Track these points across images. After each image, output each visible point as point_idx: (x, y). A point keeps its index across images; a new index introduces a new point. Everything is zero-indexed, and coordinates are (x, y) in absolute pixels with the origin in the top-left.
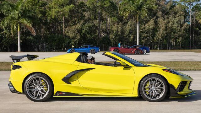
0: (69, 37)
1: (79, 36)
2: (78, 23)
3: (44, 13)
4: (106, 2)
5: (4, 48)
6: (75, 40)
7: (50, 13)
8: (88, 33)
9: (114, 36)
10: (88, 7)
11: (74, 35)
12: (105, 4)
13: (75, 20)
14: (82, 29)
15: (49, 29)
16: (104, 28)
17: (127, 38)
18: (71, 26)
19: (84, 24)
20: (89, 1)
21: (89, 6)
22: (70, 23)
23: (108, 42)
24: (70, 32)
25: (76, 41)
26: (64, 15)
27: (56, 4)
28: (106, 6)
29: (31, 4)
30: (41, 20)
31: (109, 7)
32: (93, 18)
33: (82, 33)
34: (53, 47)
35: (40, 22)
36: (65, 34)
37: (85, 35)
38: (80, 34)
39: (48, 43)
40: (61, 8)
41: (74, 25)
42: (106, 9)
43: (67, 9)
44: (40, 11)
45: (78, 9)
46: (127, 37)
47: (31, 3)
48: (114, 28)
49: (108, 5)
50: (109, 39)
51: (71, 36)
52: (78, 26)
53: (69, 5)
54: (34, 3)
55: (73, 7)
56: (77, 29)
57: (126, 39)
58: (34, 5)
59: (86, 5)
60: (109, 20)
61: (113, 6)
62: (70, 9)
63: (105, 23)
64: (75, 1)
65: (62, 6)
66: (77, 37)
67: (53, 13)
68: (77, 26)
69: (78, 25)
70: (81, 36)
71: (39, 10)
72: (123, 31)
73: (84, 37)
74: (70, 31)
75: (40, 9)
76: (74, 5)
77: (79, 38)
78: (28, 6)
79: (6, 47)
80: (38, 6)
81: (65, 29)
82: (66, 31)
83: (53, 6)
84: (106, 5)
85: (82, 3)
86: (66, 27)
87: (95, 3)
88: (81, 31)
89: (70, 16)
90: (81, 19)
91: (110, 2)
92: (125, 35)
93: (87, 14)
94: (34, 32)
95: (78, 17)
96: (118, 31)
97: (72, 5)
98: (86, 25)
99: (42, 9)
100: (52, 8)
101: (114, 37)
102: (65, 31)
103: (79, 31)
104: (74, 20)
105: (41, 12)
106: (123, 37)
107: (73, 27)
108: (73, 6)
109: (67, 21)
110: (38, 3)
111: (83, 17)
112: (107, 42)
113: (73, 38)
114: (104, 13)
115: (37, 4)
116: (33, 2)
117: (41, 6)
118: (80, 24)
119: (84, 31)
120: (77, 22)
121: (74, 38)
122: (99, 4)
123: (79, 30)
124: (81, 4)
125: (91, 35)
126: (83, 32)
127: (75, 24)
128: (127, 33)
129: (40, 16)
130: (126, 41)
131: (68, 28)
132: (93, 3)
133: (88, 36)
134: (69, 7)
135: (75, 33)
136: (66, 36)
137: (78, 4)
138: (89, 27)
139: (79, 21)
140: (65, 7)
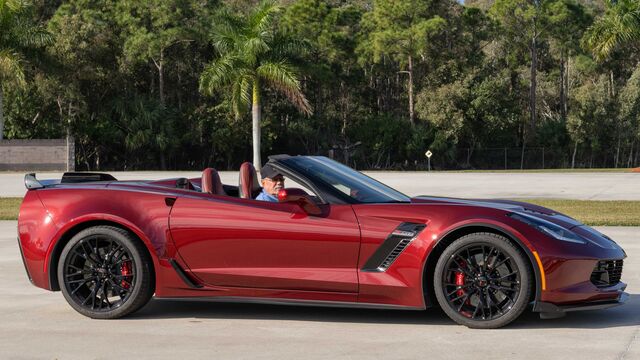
0: (428, 124)
1: (461, 120)
2: (458, 75)
3: (348, 46)
4: (554, 7)
5: (216, 157)
6: (450, 132)
7: (365, 44)
8: (491, 110)
9: (582, 118)
10: (492, 25)
11: (443, 116)
12: (551, 14)
13: (450, 66)
14: (471, 98)
15: (368, 97)
16: (552, 91)
17: (627, 128)
18: (435, 87)
19: (479, 79)
20: (499, 4)
21: (497, 21)
22: (431, 76)
23: (560, 139)
24: (433, 106)
25: (452, 137)
26: (410, 51)
27: (387, 15)
28: (554, 19)
29: (305, 18)
30: (336, 67)
31: (566, 22)
32: (515, 59)
33: (471, 111)
34: (373, 156)
35: (330, 73)
36: (416, 114)
37: (480, 116)
38: (464, 113)
39: (359, 143)
40: (405, 27)
41: (445, 82)
42: (557, 29)
43: (419, 30)
44: (333, 37)
45: (460, 29)
46: (629, 123)
47: (304, 15)
48: (582, 95)
49: (563, 15)
50: (565, 130)
51: (435, 119)
52: (458, 88)
53: (427, 18)
54: (313, 14)
55: (441, 23)
56: (455, 97)
58: (313, 21)
59: (489, 18)
60: (572, 66)
61: (580, 19)
62: (429, 31)
63: (557, 75)
64: (448, 5)
65: (406, 20)
66: (455, 121)
67: (374, 46)
68: (453, 88)
69: (457, 83)
70: (468, 119)
71: (331, 35)
72: (612, 106)
73: (476, 124)
74: (430, 105)
75: (336, 31)
76: (447, 17)
77: (461, 125)
78: (295, 24)
79: (223, 155)
80: (326, 24)
81: (414, 98)
82: (419, 102)
83: (376, 23)
84: (554, 17)
85: (475, 11)
86: (418, 89)
87: (518, 11)
88: (469, 103)
89: (433, 54)
90: (471, 64)
91: (570, 7)
92: (620, 117)
93: (491, 50)
94: (305, 106)
95: (459, 58)
96: (594, 101)
97: (437, 19)
98: (485, 84)
99: (344, 31)
100: (374, 29)
101: (580, 122)
102: (414, 102)
103: (462, 104)
104: (444, 67)
105: (337, 42)
106: (614, 122)
107: (443, 91)
108: (441, 20)
109: (421, 70)
110: (328, 12)
111: (475, 57)
112: (556, 140)
113: (440, 128)
114: (553, 44)
115: (323, 16)
116: (312, 9)
117: (341, 23)
118: (465, 81)
119: (477, 102)
120: (454, 73)
121: (444, 126)
122: (531, 13)
123: (462, 101)
124: (469, 13)
125: (504, 117)
126: (473, 106)
127: (447, 79)
128: (626, 108)
129: (333, 55)
130: (623, 135)
131: (423, 94)
132: (512, 12)
133: (491, 118)
134: (426, 23)
135: (447, 110)
136: (417, 120)
137: (457, 14)
138: (495, 91)
139: (460, 69)
140: (415, 23)
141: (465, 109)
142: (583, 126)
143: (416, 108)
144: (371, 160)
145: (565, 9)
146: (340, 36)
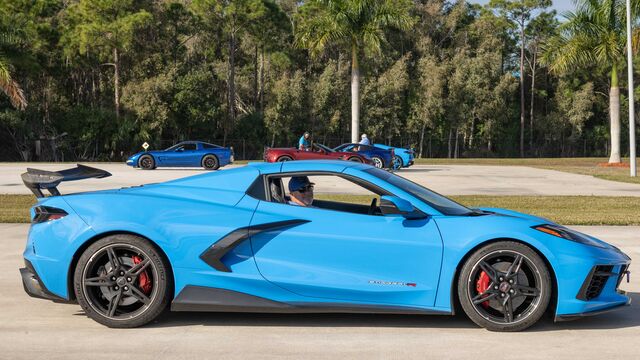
0: (133, 115)
1: (165, 112)
2: (163, 69)
3: (52, 37)
4: (253, 4)
6: (153, 126)
7: (72, 35)
8: (194, 103)
9: (278, 112)
10: (193, 20)
11: (148, 109)
12: (249, 11)
13: (154, 59)
14: (175, 91)
15: (67, 87)
16: (245, 86)
17: (320, 121)
18: (139, 79)
19: (182, 73)
21: (199, 17)
22: (136, 68)
23: (258, 132)
24: (137, 99)
25: (157, 128)
26: (116, 44)
27: (93, 8)
28: (252, 15)
29: (10, 9)
30: (41, 57)
31: (261, 19)
32: (213, 53)
33: (174, 104)
34: (79, 147)
35: (37, 64)
36: (122, 105)
37: (183, 109)
38: (168, 106)
39: (65, 134)
40: (109, 20)
41: (149, 76)
42: (254, 26)
43: (126, 23)
44: (39, 28)
45: (164, 24)
46: (321, 116)
47: (9, 5)
48: (280, 87)
49: (261, 13)
50: (262, 124)
51: (141, 111)
52: (163, 81)
53: (134, 12)
54: (19, 5)
55: (147, 17)
56: (159, 90)
57: (318, 123)
58: (18, 12)
59: (190, 14)
60: (263, 61)
61: (277, 18)
62: (136, 24)
63: (251, 70)
65: (112, 14)
66: (159, 114)
67: (81, 37)
68: (158, 81)
69: (162, 76)
70: (171, 112)
71: (36, 26)
72: (306, 98)
73: (180, 116)
74: (137, 97)
75: (41, 22)
76: (152, 11)
77: (165, 117)
80: (32, 15)
81: (120, 90)
82: (125, 94)
83: (81, 15)
84: (252, 14)
85: (178, 6)
86: (123, 82)
87: (218, 7)
88: (173, 95)
89: (138, 48)
90: (174, 58)
91: (267, 4)
92: (314, 111)
93: (190, 43)
94: (19, 98)
95: (163, 51)
96: (290, 96)
97: (143, 13)
98: (189, 77)
99: (47, 23)
100: (80, 21)
101: (277, 115)
102: (120, 95)
103: (166, 97)
104: (149, 60)
105: (43, 33)
106: (309, 116)
107: (147, 84)
108: (148, 14)
109: (126, 62)
110: (34, 3)
111: (178, 51)
112: (255, 134)
113: (145, 120)
114: (247, 40)
115: (28, 7)
117: (44, 14)
118: (169, 74)
119: (179, 96)
120: (159, 66)
121: (148, 119)
122: (230, 10)
123: (167, 94)
124: (172, 8)
125: (205, 110)
126: (177, 99)
127: (152, 72)
128: (319, 103)
129: (38, 46)
130: (317, 128)
131: (128, 87)
132: (212, 8)
133: (194, 112)
134: (132, 17)
135: (152, 103)
136: (122, 111)
137: (161, 9)
138: (198, 84)
139: (164, 62)
140: (121, 17)
141: (169, 102)
142: (280, 118)
143: (122, 100)
144: (77, 151)
145: (262, 6)
146: (45, 27)
